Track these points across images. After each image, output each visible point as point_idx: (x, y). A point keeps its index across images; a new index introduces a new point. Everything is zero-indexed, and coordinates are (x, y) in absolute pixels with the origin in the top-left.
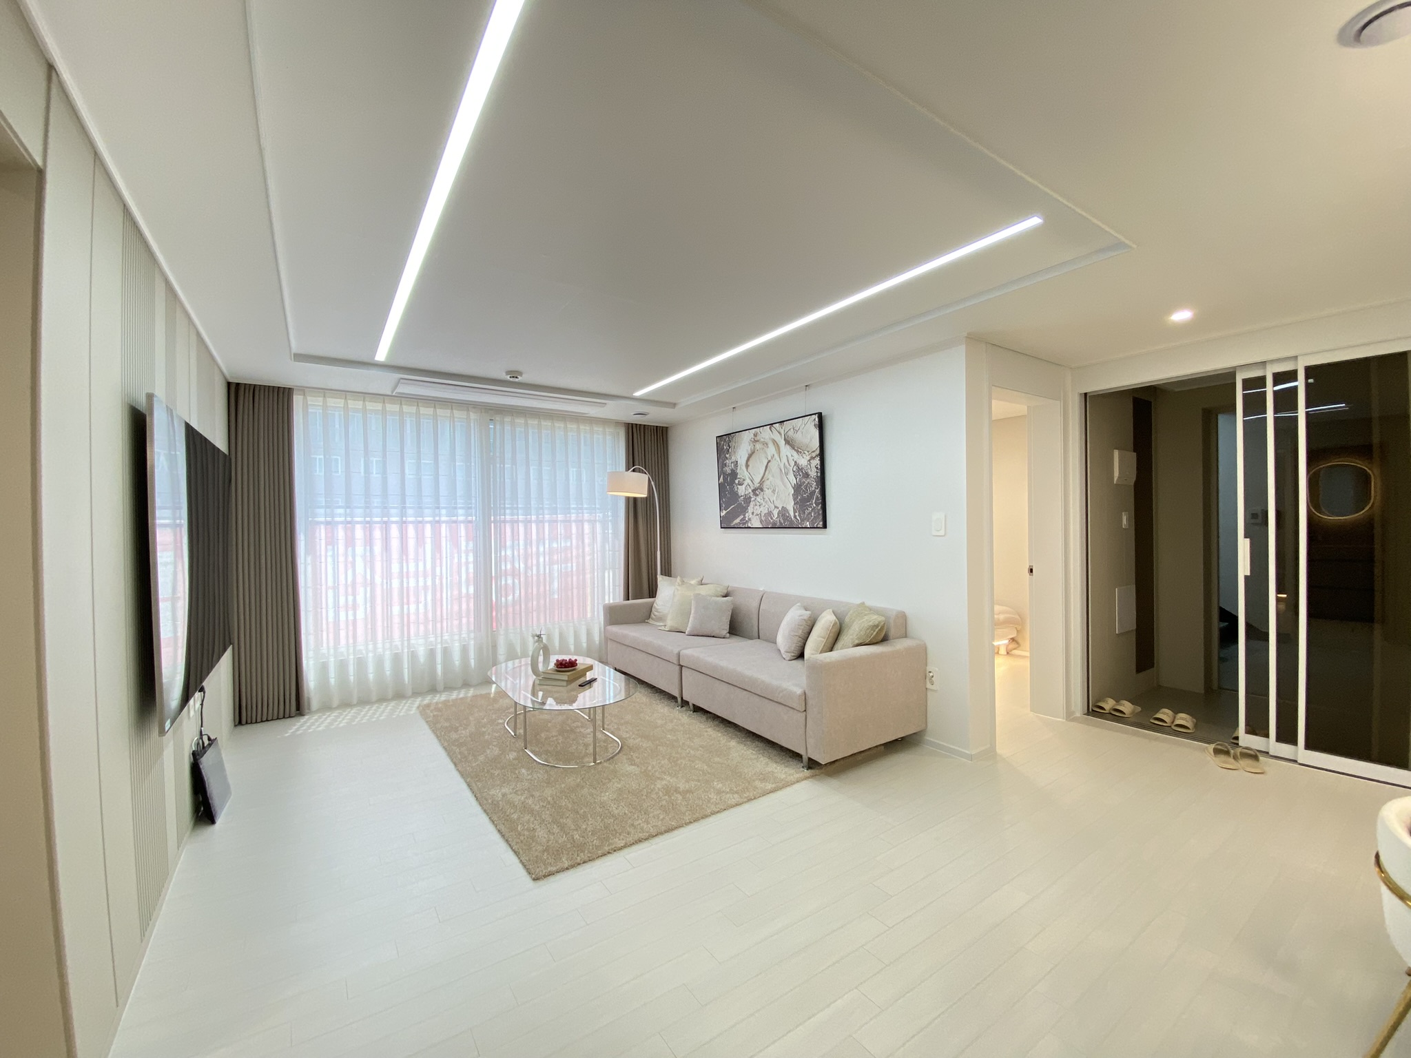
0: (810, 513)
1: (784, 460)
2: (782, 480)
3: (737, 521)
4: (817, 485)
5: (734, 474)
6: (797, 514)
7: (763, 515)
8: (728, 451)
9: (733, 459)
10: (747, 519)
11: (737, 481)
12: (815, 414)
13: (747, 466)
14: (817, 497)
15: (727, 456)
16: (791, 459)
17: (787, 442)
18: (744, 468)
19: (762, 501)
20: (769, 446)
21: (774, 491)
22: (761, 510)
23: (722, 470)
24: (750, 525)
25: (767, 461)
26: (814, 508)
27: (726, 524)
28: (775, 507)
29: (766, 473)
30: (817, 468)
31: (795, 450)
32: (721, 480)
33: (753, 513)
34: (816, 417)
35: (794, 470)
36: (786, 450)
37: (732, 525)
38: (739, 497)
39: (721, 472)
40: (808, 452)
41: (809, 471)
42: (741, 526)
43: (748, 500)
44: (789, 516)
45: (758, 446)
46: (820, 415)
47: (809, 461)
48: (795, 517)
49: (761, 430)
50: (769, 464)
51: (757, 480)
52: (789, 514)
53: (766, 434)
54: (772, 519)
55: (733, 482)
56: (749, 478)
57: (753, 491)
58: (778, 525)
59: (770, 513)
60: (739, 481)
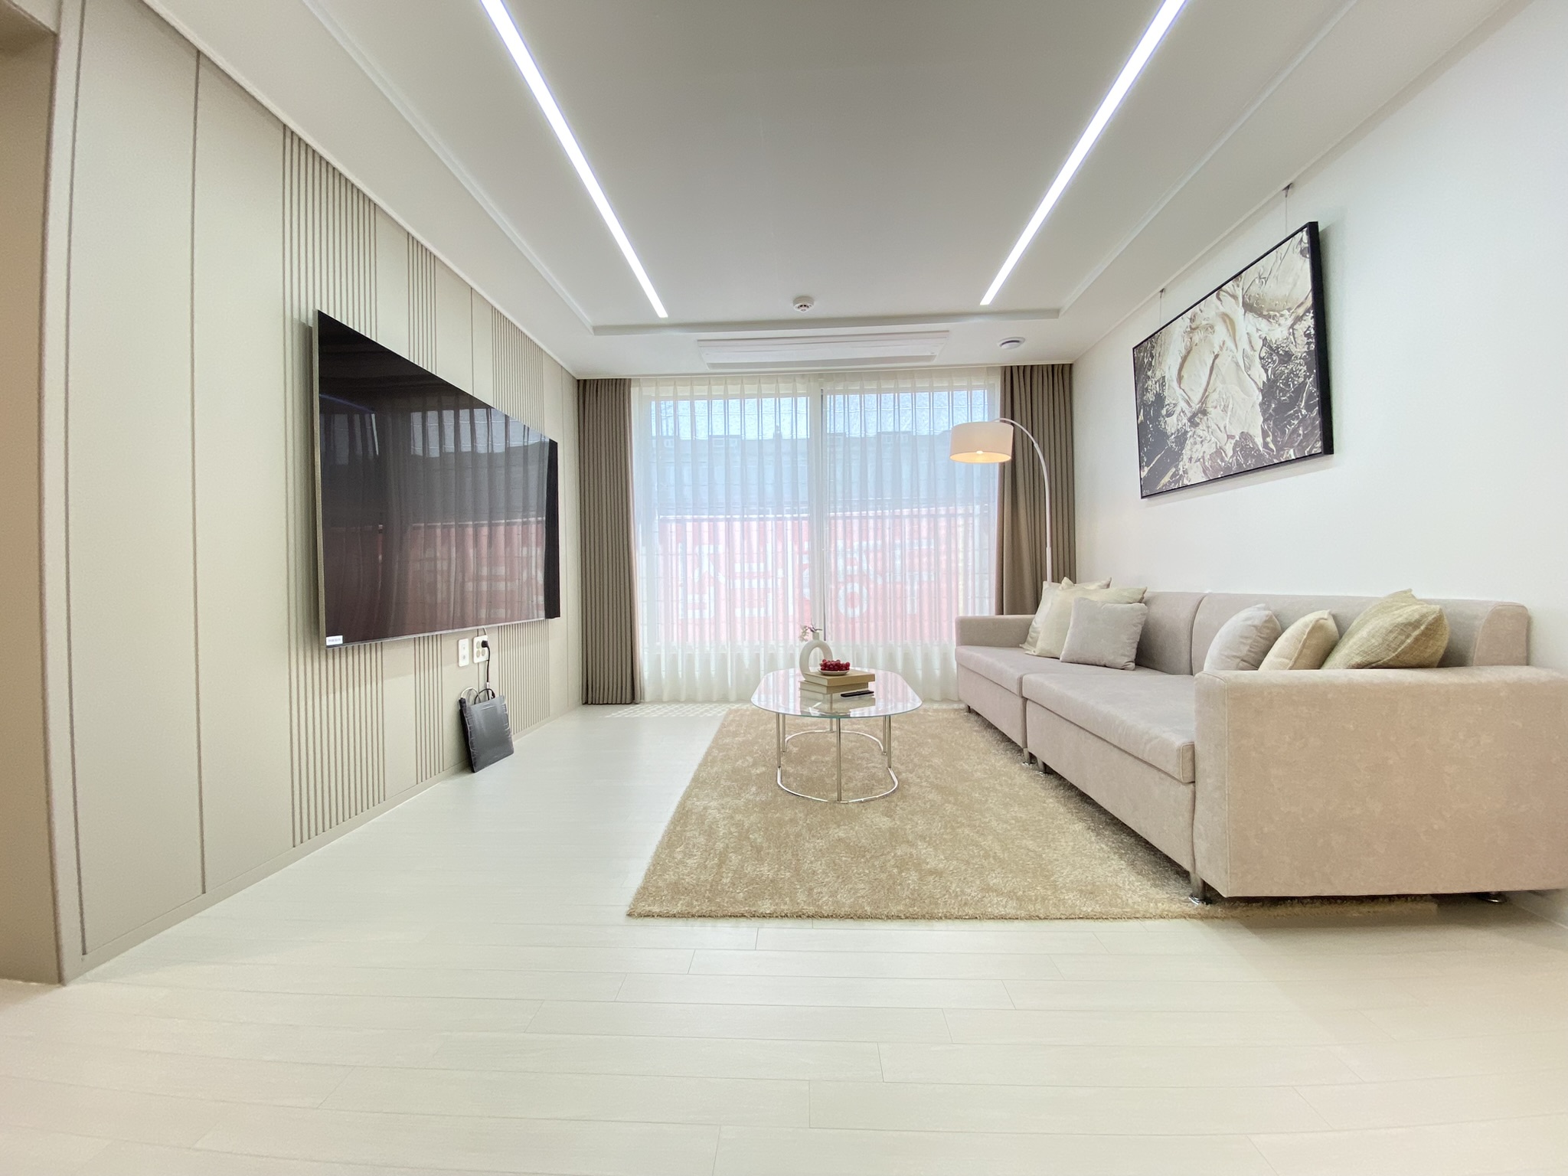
0: (1295, 431)
1: (1244, 344)
2: (1241, 383)
3: (1166, 479)
4: (1309, 369)
5: (1160, 399)
6: (1269, 440)
7: (1207, 457)
8: (1150, 364)
9: (1158, 375)
10: (1181, 472)
11: (1164, 412)
12: (1301, 230)
13: (1180, 378)
14: (1310, 396)
15: (1149, 373)
16: (1255, 336)
17: (1248, 307)
18: (1175, 384)
19: (1206, 433)
20: (1216, 328)
21: (1225, 410)
22: (1203, 449)
23: (1142, 398)
24: (1186, 482)
25: (1213, 357)
26: (1304, 417)
27: (1150, 491)
28: (1230, 437)
29: (1211, 381)
30: (1308, 336)
31: (1264, 317)
32: (1141, 418)
33: (1190, 459)
34: (1304, 236)
35: (1263, 354)
36: (1248, 325)
37: (1158, 488)
38: (1168, 437)
39: (1141, 405)
40: (1289, 310)
41: (1292, 347)
42: (1173, 486)
43: (1182, 438)
44: (1255, 448)
45: (1197, 337)
46: (1312, 228)
47: (1292, 327)
48: (1266, 445)
49: (1202, 308)
50: (1217, 361)
51: (1196, 398)
52: (1254, 443)
53: (1211, 310)
54: (1222, 460)
55: (1158, 414)
56: (1184, 399)
57: (1189, 420)
58: (1235, 469)
59: (1219, 452)
60: (1167, 411)
